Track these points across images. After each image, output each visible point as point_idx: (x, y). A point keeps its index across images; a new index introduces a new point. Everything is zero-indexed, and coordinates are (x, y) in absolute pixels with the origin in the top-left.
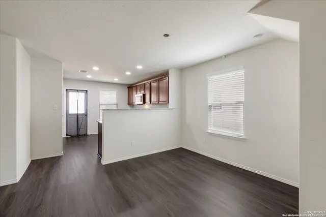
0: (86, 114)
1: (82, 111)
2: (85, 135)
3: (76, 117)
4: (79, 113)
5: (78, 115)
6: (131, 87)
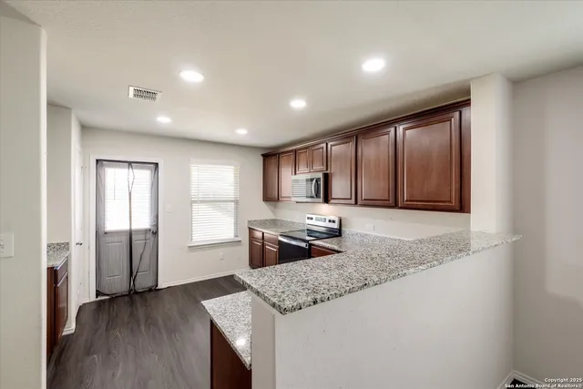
0: (154, 229)
1: (142, 222)
2: (150, 290)
3: (125, 239)
4: (133, 228)
5: (130, 233)
6: (275, 155)
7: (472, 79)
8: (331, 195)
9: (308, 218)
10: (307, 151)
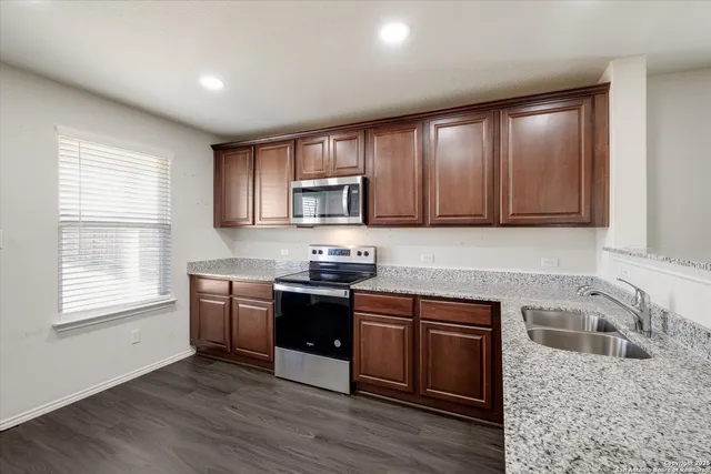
6: (249, 147)
7: (612, 59)
8: (374, 212)
9: (314, 252)
10: (322, 142)
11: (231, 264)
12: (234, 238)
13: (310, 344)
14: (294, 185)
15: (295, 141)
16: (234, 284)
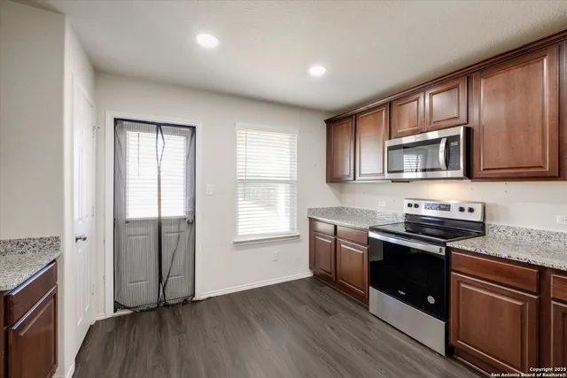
0: (190, 218)
2: (185, 302)
3: (152, 231)
4: (164, 215)
5: (159, 223)
8: (480, 164)
9: (410, 205)
10: (417, 99)
11: (339, 212)
12: (341, 191)
13: (402, 293)
14: (388, 143)
15: (390, 104)
16: (339, 228)
